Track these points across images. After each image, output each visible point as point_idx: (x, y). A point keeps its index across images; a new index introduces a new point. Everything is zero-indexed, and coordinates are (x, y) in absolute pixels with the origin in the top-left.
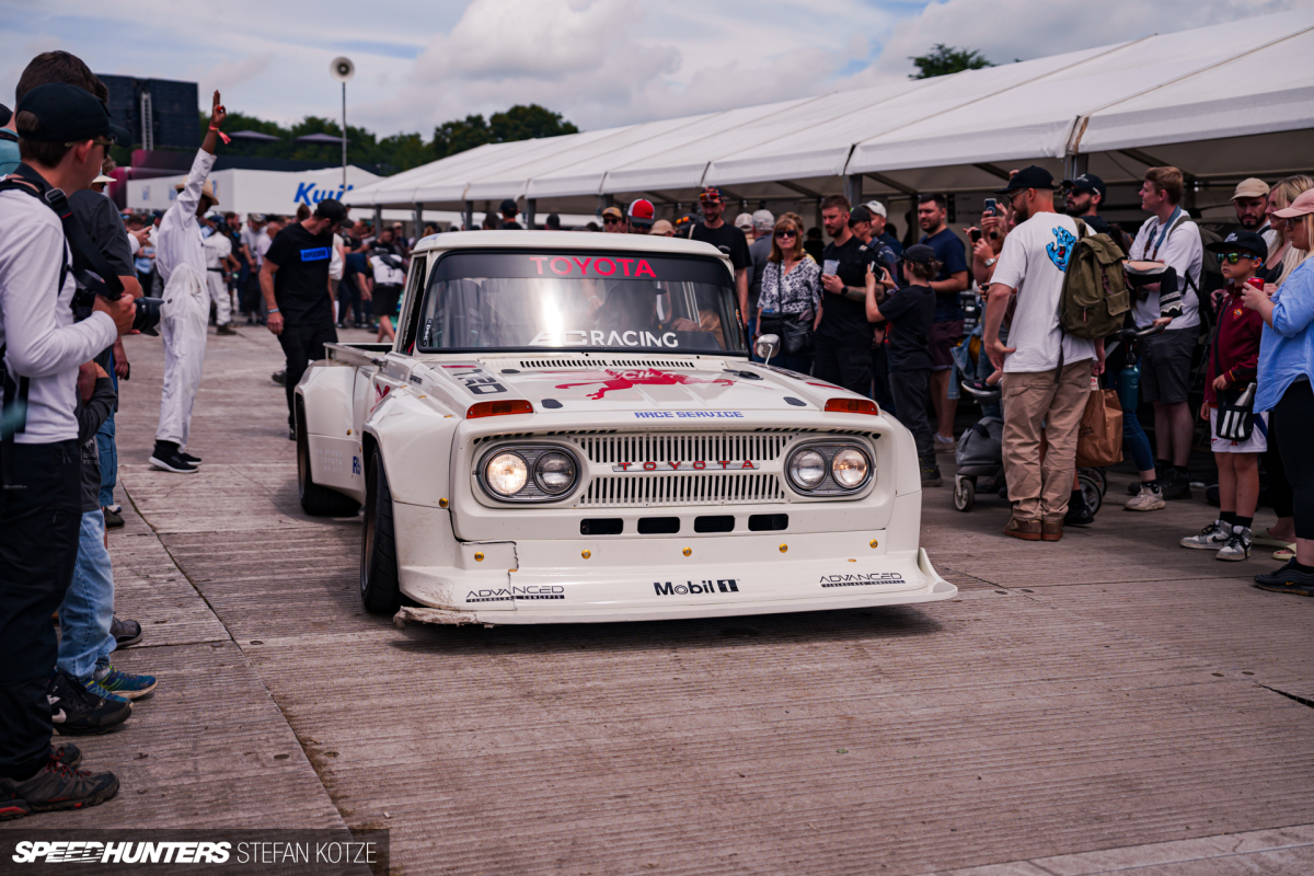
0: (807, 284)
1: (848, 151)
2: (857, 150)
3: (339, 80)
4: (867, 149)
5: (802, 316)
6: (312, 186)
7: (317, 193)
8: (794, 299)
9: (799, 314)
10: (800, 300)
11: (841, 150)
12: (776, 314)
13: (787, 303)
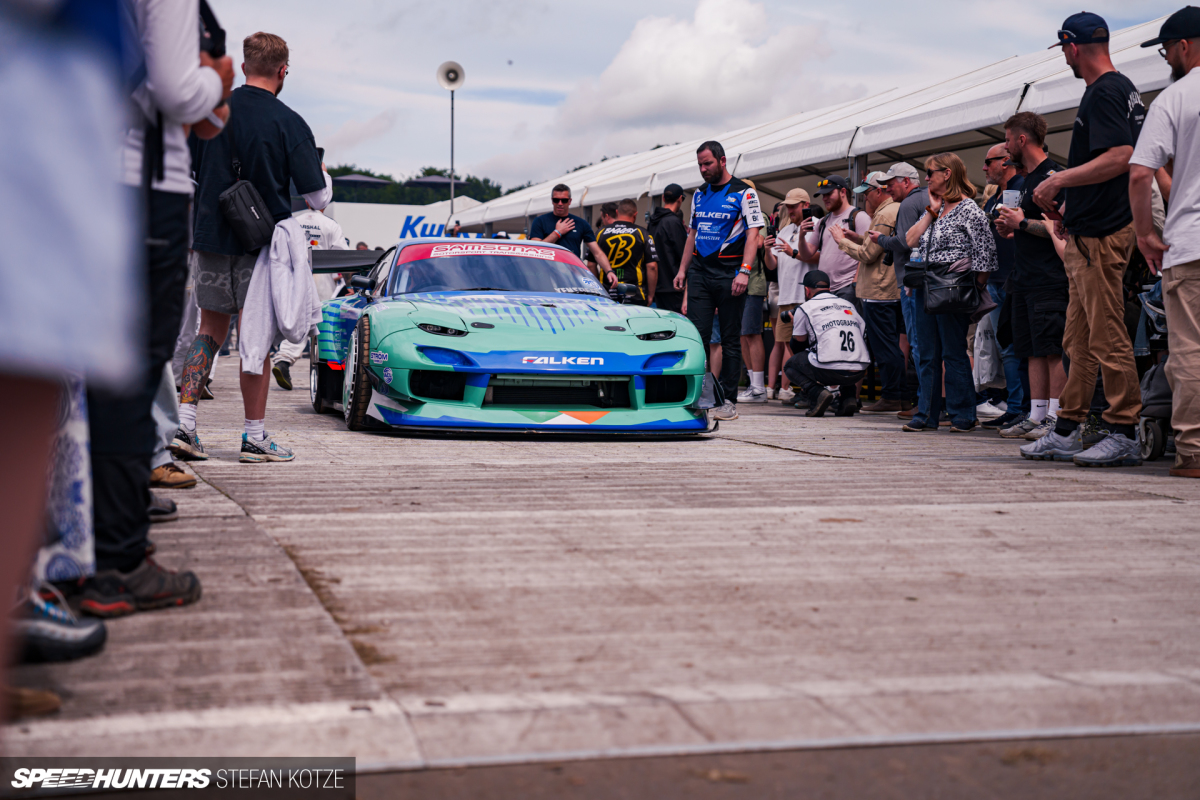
0: (963, 230)
1: (1021, 93)
2: (1032, 90)
3: (448, 87)
4: (1043, 87)
5: (952, 267)
6: (420, 219)
7: (425, 226)
8: (945, 245)
9: (950, 264)
10: (954, 248)
11: (1012, 93)
12: (923, 263)
13: (936, 251)
